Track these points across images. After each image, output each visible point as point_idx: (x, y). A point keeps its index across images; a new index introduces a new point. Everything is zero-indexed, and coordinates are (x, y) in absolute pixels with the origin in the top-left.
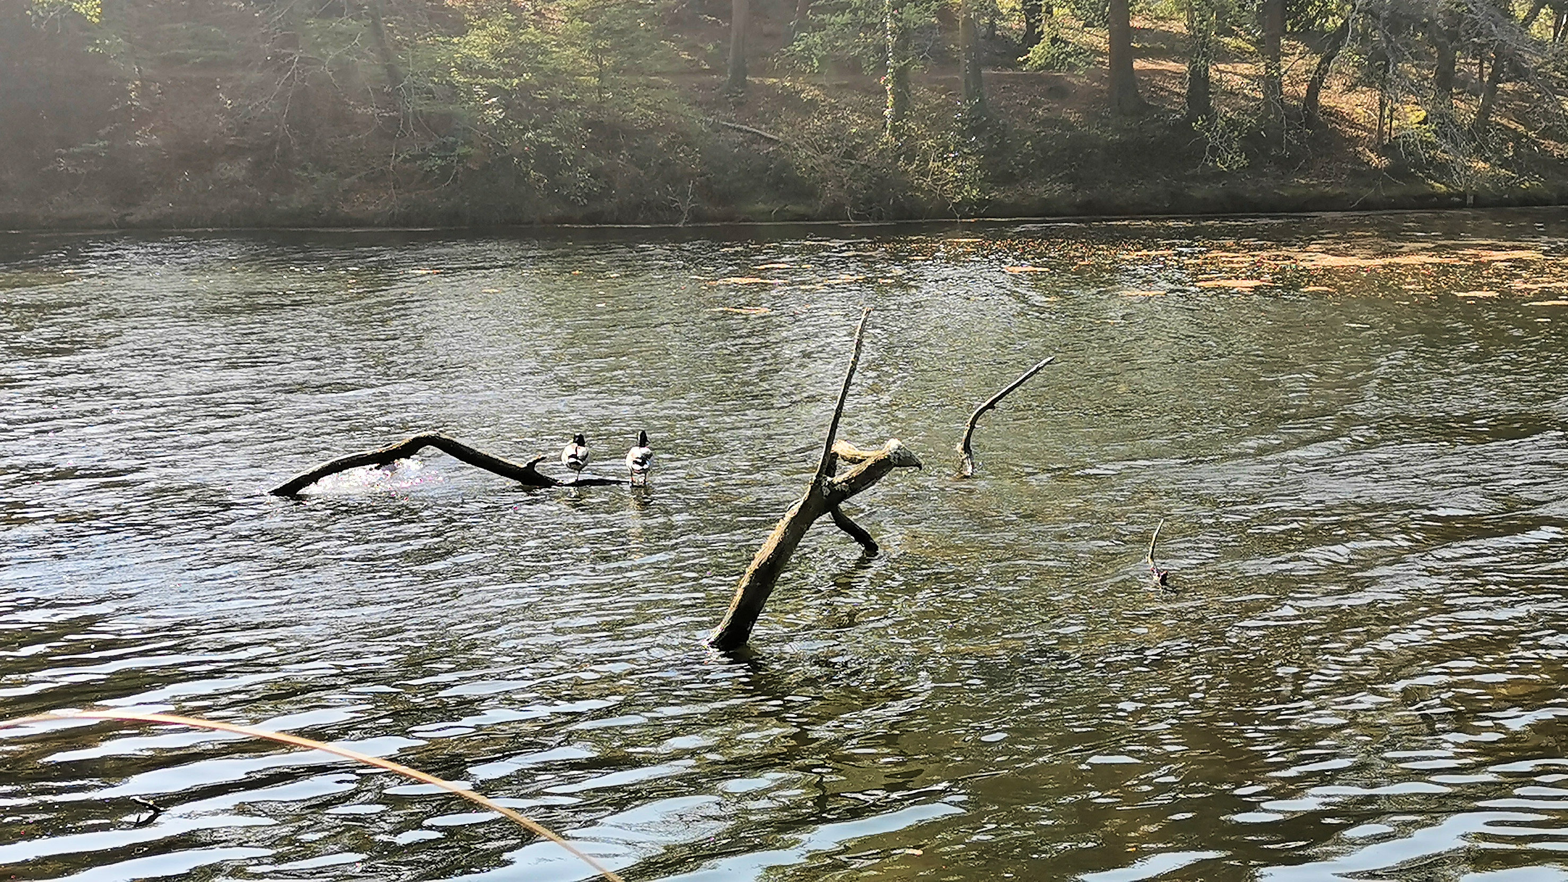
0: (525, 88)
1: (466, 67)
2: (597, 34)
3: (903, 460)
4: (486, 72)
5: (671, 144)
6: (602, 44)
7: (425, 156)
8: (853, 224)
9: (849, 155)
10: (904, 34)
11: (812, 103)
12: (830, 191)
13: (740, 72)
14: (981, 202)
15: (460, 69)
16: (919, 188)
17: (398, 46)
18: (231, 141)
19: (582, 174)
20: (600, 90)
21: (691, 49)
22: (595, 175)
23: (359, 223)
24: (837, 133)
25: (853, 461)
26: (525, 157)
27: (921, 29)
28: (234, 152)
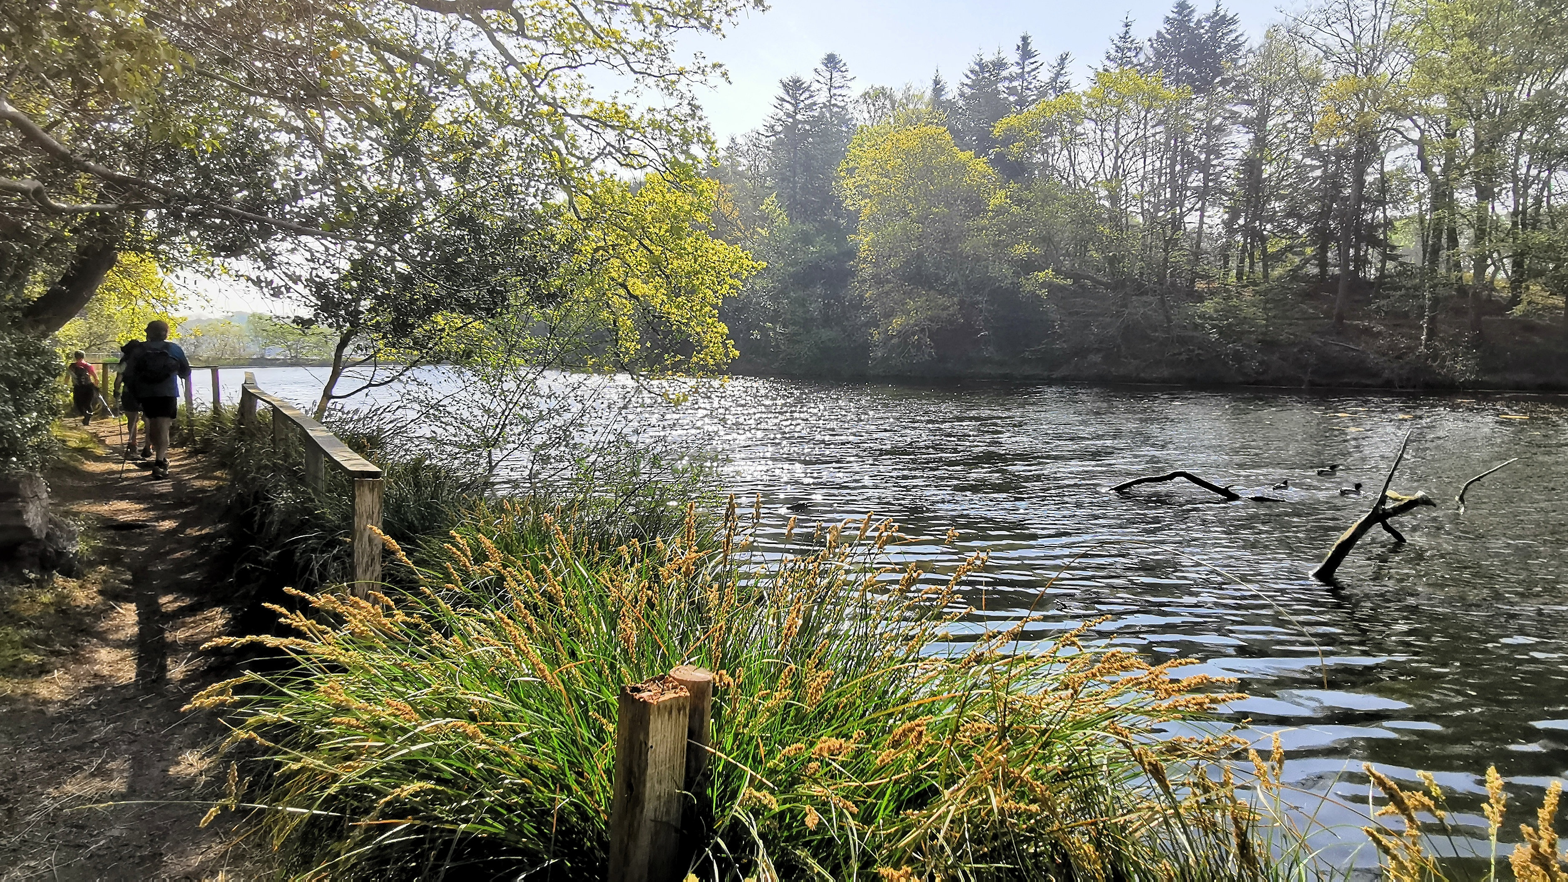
0: (1230, 324)
1: (1202, 316)
2: (1267, 302)
3: (1425, 502)
4: (1211, 318)
5: (1301, 351)
6: (1269, 306)
7: (1180, 354)
8: (1398, 390)
9: (1399, 357)
10: (1436, 300)
11: (1379, 333)
12: (1387, 374)
13: (1340, 318)
14: (1476, 382)
15: (1199, 317)
16: (1439, 374)
17: (1172, 307)
18: (1096, 346)
19: (1254, 364)
20: (1267, 326)
21: (1315, 308)
22: (1261, 363)
23: (1150, 382)
24: (1393, 347)
25: (1396, 500)
26: (1227, 355)
27: (1446, 299)
28: (1098, 350)
